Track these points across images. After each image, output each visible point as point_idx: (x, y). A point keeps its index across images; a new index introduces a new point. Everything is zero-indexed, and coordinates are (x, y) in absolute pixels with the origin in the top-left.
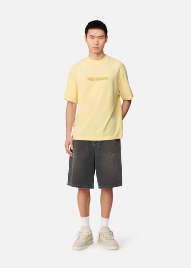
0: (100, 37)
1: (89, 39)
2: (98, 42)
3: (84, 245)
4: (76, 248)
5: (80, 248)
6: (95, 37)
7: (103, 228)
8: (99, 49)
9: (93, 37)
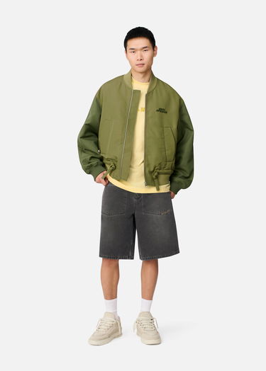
0: (145, 49)
1: (131, 55)
2: (141, 56)
3: (105, 339)
4: (94, 343)
5: (98, 342)
6: (137, 50)
7: (141, 314)
8: (145, 66)
9: (134, 51)
